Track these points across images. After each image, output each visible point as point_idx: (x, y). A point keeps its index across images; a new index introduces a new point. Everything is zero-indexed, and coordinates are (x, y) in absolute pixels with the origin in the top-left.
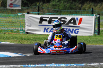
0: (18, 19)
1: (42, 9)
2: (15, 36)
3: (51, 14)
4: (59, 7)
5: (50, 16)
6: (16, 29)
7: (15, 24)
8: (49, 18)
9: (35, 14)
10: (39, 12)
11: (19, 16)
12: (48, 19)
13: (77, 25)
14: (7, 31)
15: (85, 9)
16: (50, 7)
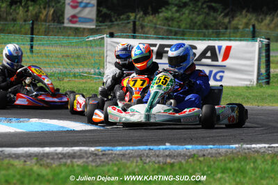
0: (90, 50)
1: (143, 27)
2: (83, 86)
3: (163, 38)
4: (180, 24)
5: (159, 42)
6: (86, 70)
7: (82, 61)
8: (158, 46)
9: (128, 37)
10: (134, 33)
11: (91, 41)
12: (155, 49)
13: (220, 62)
14: (65, 75)
15: (236, 28)
16: (159, 23)
